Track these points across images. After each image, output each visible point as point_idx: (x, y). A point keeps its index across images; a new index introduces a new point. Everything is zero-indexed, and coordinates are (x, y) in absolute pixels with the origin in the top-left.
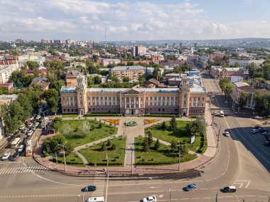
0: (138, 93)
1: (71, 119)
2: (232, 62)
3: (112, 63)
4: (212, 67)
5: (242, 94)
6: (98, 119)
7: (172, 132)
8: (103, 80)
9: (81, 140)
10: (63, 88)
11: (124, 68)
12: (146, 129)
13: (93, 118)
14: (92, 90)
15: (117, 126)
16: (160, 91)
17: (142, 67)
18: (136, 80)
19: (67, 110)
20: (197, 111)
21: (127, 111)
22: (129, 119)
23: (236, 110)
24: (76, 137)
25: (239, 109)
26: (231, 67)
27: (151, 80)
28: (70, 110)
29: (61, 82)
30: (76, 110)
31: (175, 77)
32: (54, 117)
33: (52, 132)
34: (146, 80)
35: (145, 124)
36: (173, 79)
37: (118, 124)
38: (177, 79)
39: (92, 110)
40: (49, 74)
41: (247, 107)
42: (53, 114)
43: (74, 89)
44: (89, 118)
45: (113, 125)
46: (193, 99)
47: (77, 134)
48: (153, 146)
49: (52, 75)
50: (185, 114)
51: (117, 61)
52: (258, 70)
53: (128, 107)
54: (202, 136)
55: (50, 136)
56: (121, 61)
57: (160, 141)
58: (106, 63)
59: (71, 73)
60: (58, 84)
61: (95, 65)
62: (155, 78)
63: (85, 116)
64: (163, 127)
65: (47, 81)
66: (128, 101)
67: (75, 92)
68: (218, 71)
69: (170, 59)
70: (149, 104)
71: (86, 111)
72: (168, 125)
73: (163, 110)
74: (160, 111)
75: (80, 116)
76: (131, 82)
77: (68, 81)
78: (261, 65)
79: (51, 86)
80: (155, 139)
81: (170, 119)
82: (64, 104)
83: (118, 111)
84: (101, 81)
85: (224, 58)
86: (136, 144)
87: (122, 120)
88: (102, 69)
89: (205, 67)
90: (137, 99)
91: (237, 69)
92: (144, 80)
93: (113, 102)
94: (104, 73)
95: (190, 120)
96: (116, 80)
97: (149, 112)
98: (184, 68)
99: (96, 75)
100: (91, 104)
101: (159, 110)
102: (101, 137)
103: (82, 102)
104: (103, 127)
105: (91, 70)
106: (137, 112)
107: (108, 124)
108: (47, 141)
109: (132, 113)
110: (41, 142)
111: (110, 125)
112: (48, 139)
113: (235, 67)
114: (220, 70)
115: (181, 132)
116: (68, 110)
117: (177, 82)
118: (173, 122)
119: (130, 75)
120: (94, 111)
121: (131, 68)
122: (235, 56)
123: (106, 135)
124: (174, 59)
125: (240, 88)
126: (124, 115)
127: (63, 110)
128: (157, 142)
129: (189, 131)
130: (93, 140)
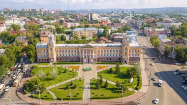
0: (92, 47)
1: (44, 66)
2: (159, 24)
3: (73, 25)
4: (145, 28)
6: (64, 66)
7: (117, 75)
8: (67, 38)
9: (52, 81)
10: (38, 44)
11: (82, 29)
12: (98, 73)
13: (60, 66)
14: (59, 45)
15: (77, 71)
16: (108, 46)
17: (95, 29)
18: (91, 38)
19: (41, 60)
20: (134, 60)
21: (85, 60)
22: (86, 66)
23: (162, 59)
24: (48, 79)
25: (164, 58)
26: (159, 28)
27: (102, 38)
28: (44, 60)
29: (37, 39)
30: (48, 60)
31: (119, 35)
32: (31, 65)
33: (30, 76)
34: (99, 37)
35: (98, 69)
36: (117, 37)
37: (78, 70)
38: (120, 37)
39: (59, 59)
40: (28, 34)
41: (169, 56)
42: (31, 63)
43: (46, 44)
44: (57, 66)
45: (75, 70)
46: (131, 51)
47: (49, 77)
48: (103, 85)
49: (30, 35)
50: (126, 62)
51: (77, 24)
52: (177, 30)
53: (85, 57)
54: (138, 77)
55: (29, 79)
56: (80, 24)
57: (109, 82)
58: (69, 25)
59: (44, 33)
60: (34, 41)
61: (61, 27)
62: (105, 36)
63: (55, 64)
64: (110, 72)
65: (26, 39)
67: (47, 47)
68: (149, 31)
69: (115, 22)
70: (100, 55)
71: (55, 60)
72: (114, 70)
73: (111, 59)
74: (109, 60)
75: (51, 64)
76: (87, 39)
77: (42, 39)
78: (179, 27)
79: (30, 43)
80: (104, 80)
81: (115, 66)
82: (39, 55)
83: (78, 60)
84: (66, 39)
85: (153, 22)
86: (92, 84)
87: (81, 66)
88: (66, 30)
89: (140, 28)
90: (92, 52)
91: (162, 30)
92: (97, 37)
93: (74, 54)
94: (68, 33)
95: (129, 66)
96: (77, 38)
97: (100, 60)
98: (125, 29)
99: (62, 34)
100: (59, 55)
102: (66, 79)
103: (52, 54)
104: (67, 72)
105: (58, 31)
106: (92, 61)
107: (71, 69)
108: (27, 83)
109: (88, 62)
110: (22, 83)
111: (73, 70)
112: (28, 81)
113: (161, 28)
114: (151, 30)
115: (123, 74)
116: (42, 60)
117: (120, 39)
118: (117, 68)
119: (86, 34)
120: (61, 61)
121: (87, 29)
122: (161, 20)
123: (69, 78)
125: (165, 43)
126: (82, 63)
127: (38, 60)
128: (106, 82)
129: (129, 74)
130: (60, 81)
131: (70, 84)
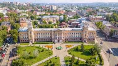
1: (26, 46)
2: (98, 13)
3: (41, 14)
4: (90, 16)
5: (111, 30)
6: (41, 45)
7: (82, 53)
9: (34, 60)
10: (20, 29)
11: (49, 17)
12: (68, 51)
13: (38, 45)
15: (52, 50)
16: (73, 30)
17: (58, 16)
18: (55, 23)
19: (22, 41)
21: (56, 41)
22: (57, 45)
24: (31, 58)
26: (98, 16)
27: (63, 23)
28: (25, 41)
29: (17, 24)
30: (28, 41)
33: (16, 55)
34: (61, 23)
35: (67, 48)
36: (74, 22)
37: (52, 48)
38: (76, 22)
39: (36, 40)
42: (15, 43)
44: (36, 45)
45: (50, 49)
49: (12, 21)
51: (44, 13)
53: (56, 38)
55: (15, 57)
56: (46, 13)
58: (38, 13)
59: (23, 20)
60: (17, 26)
61: (33, 15)
63: (33, 44)
64: (76, 50)
65: (9, 24)
66: (56, 35)
67: (27, 31)
69: (68, 12)
70: (67, 37)
71: (33, 41)
72: (79, 48)
73: (74, 39)
75: (30, 44)
76: (53, 23)
77: (21, 24)
78: (111, 15)
79: (13, 27)
82: (21, 37)
83: (50, 41)
86: (66, 61)
87: (54, 46)
88: (37, 17)
89: (85, 16)
91: (101, 17)
93: (48, 36)
94: (39, 19)
96: (45, 23)
97: (67, 41)
98: (76, 17)
99: (35, 20)
100: (36, 37)
101: (72, 39)
102: (45, 58)
103: (31, 36)
104: (45, 51)
105: (32, 18)
106: (61, 41)
107: (47, 48)
108: (14, 62)
109: (59, 42)
110: (10, 62)
111: (49, 49)
112: (14, 60)
114: (94, 17)
115: (87, 52)
116: (24, 41)
119: (52, 20)
120: (38, 41)
121: (52, 16)
123: (47, 56)
124: (70, 12)
125: (108, 27)
126: (54, 43)
127: (20, 41)
128: (78, 60)
130: (40, 59)
131: (49, 61)
